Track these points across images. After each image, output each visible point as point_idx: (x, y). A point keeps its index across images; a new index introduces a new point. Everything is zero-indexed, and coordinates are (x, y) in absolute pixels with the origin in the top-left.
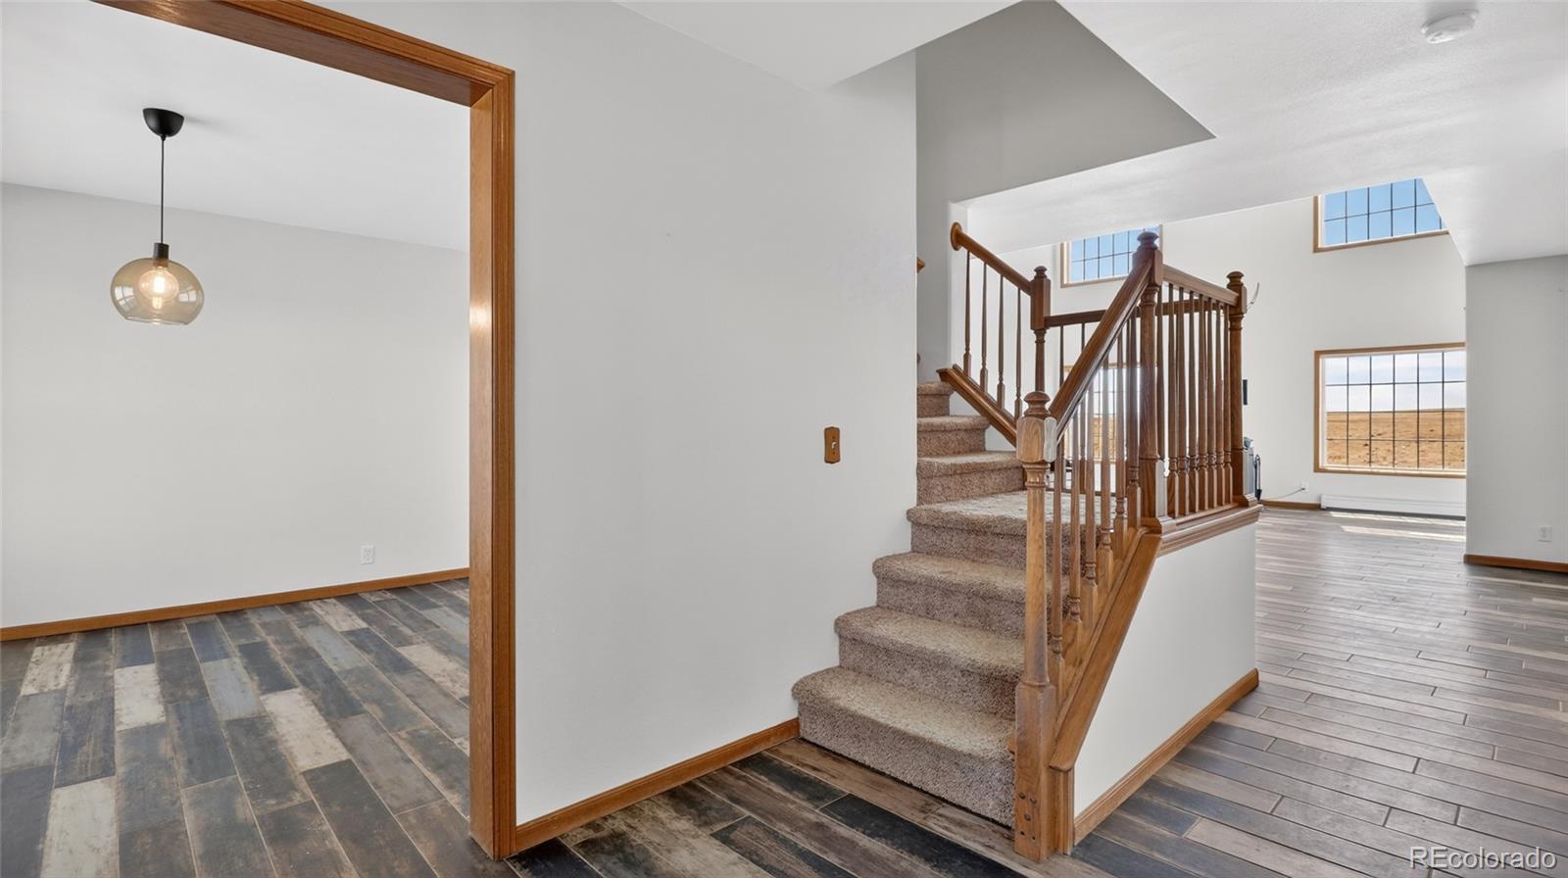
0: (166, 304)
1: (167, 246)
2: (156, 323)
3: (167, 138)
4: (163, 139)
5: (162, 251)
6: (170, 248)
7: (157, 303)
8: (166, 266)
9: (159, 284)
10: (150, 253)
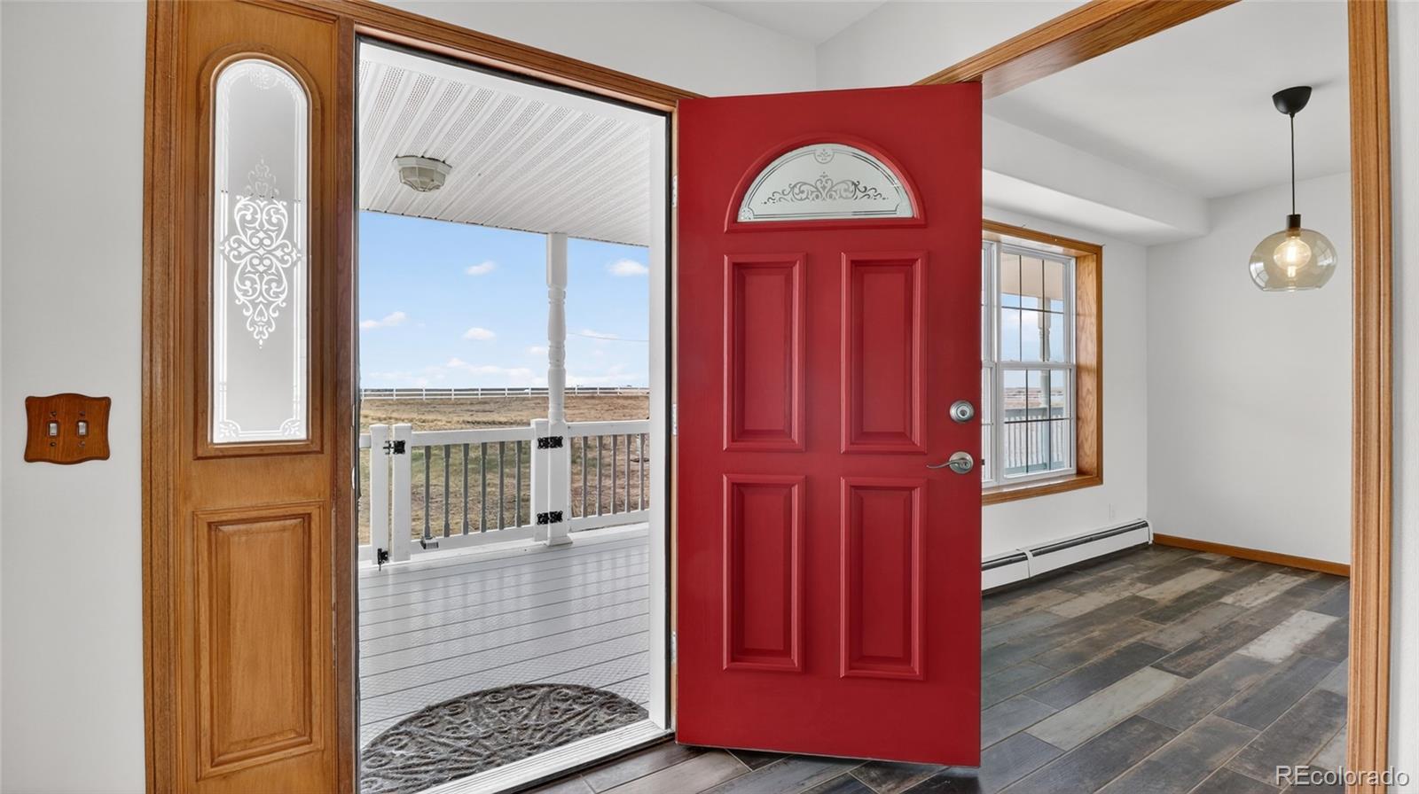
0: (1298, 274)
1: (1299, 216)
2: (1291, 290)
3: (1296, 114)
4: (1292, 116)
5: (1294, 221)
6: (1302, 217)
7: (1291, 272)
8: (1298, 235)
9: (1292, 253)
10: (1283, 225)
